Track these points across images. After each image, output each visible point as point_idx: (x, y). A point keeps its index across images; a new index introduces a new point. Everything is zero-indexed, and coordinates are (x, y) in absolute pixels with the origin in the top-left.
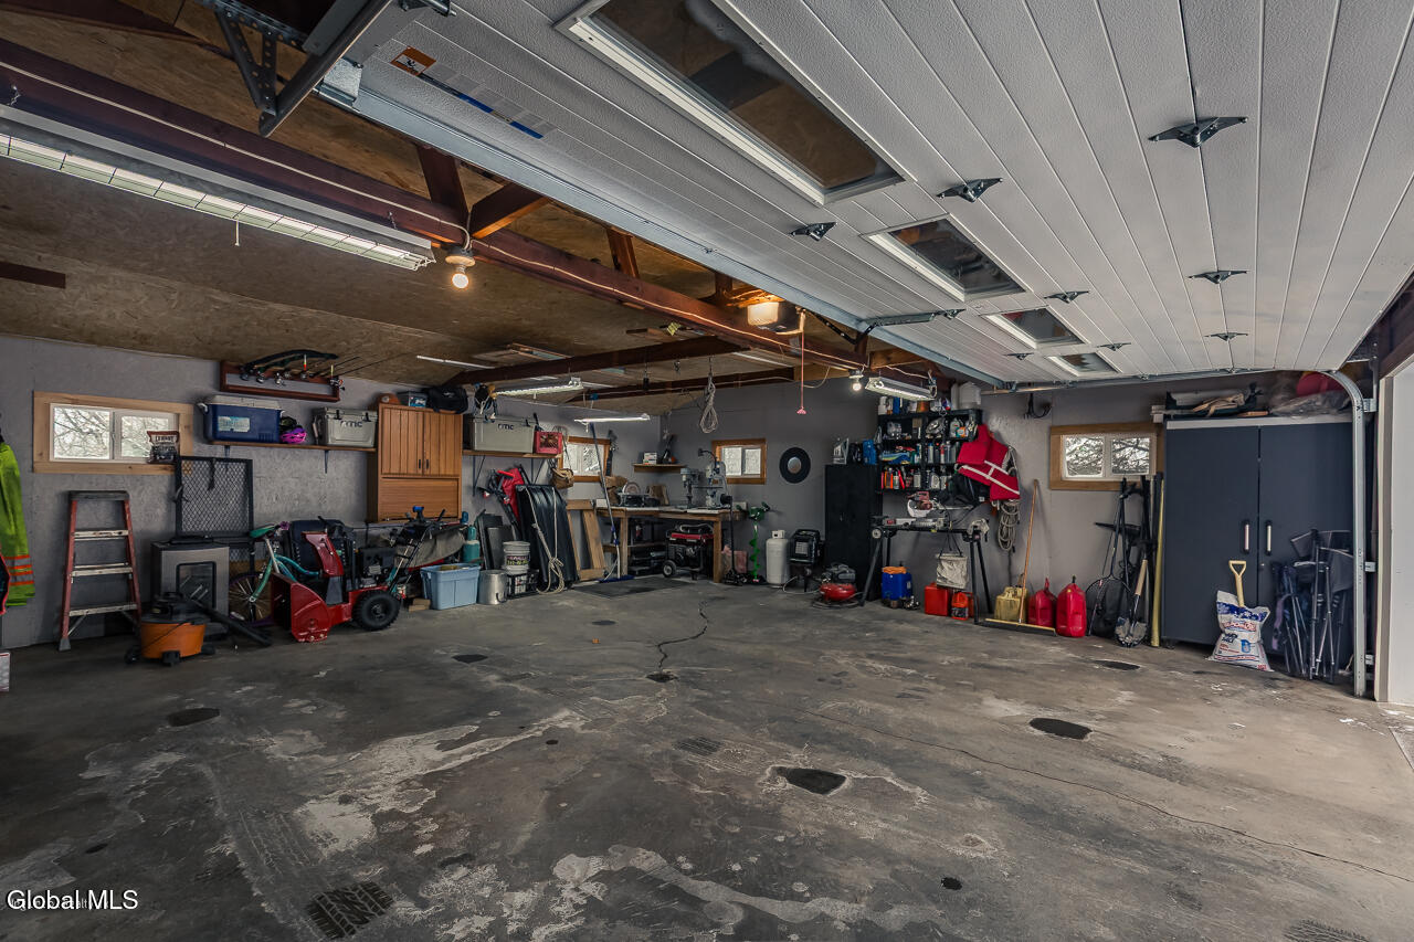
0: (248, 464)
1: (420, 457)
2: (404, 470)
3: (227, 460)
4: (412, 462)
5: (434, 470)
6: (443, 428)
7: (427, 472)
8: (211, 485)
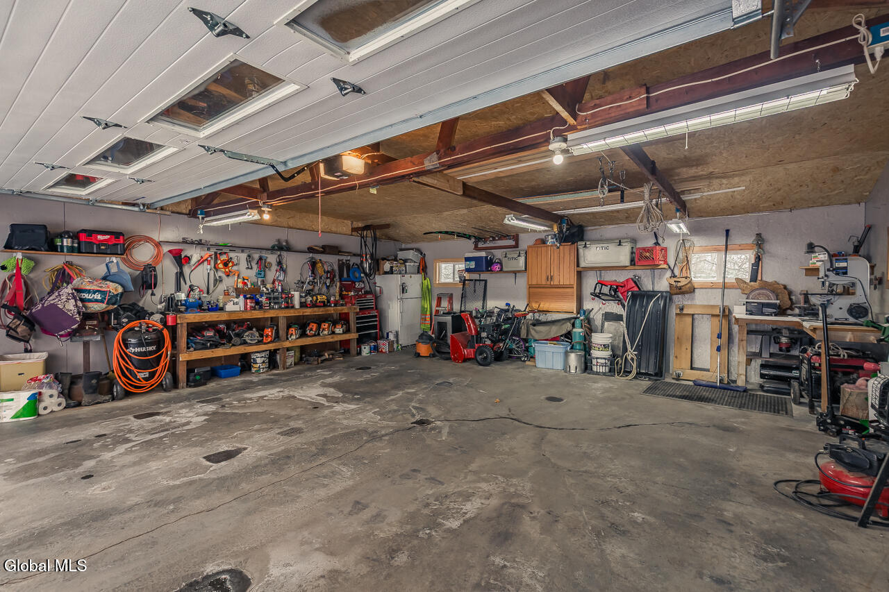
0: (486, 281)
1: (548, 273)
2: (539, 283)
3: (480, 280)
4: (544, 277)
5: (556, 282)
6: (562, 255)
7: (552, 283)
8: (475, 291)
